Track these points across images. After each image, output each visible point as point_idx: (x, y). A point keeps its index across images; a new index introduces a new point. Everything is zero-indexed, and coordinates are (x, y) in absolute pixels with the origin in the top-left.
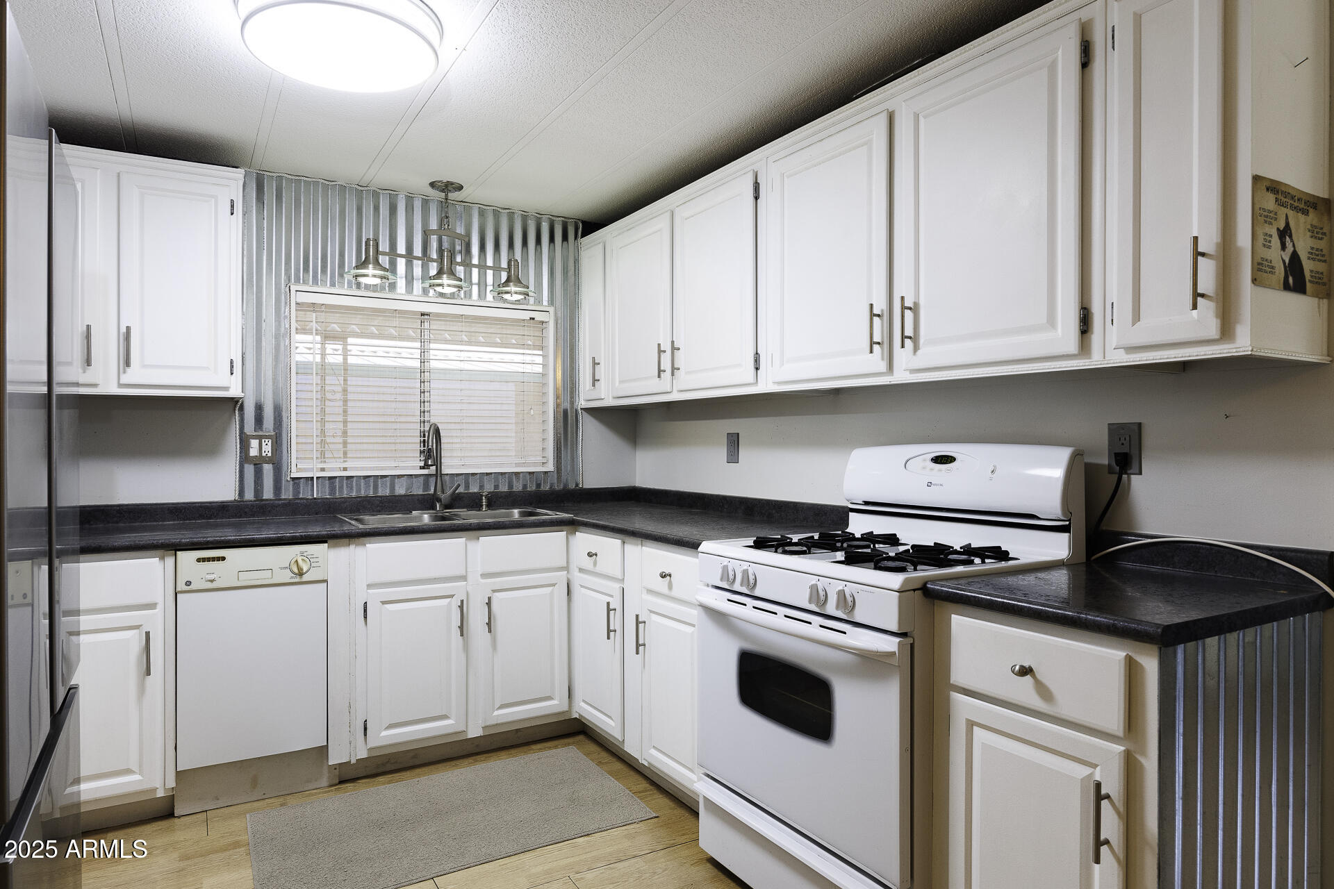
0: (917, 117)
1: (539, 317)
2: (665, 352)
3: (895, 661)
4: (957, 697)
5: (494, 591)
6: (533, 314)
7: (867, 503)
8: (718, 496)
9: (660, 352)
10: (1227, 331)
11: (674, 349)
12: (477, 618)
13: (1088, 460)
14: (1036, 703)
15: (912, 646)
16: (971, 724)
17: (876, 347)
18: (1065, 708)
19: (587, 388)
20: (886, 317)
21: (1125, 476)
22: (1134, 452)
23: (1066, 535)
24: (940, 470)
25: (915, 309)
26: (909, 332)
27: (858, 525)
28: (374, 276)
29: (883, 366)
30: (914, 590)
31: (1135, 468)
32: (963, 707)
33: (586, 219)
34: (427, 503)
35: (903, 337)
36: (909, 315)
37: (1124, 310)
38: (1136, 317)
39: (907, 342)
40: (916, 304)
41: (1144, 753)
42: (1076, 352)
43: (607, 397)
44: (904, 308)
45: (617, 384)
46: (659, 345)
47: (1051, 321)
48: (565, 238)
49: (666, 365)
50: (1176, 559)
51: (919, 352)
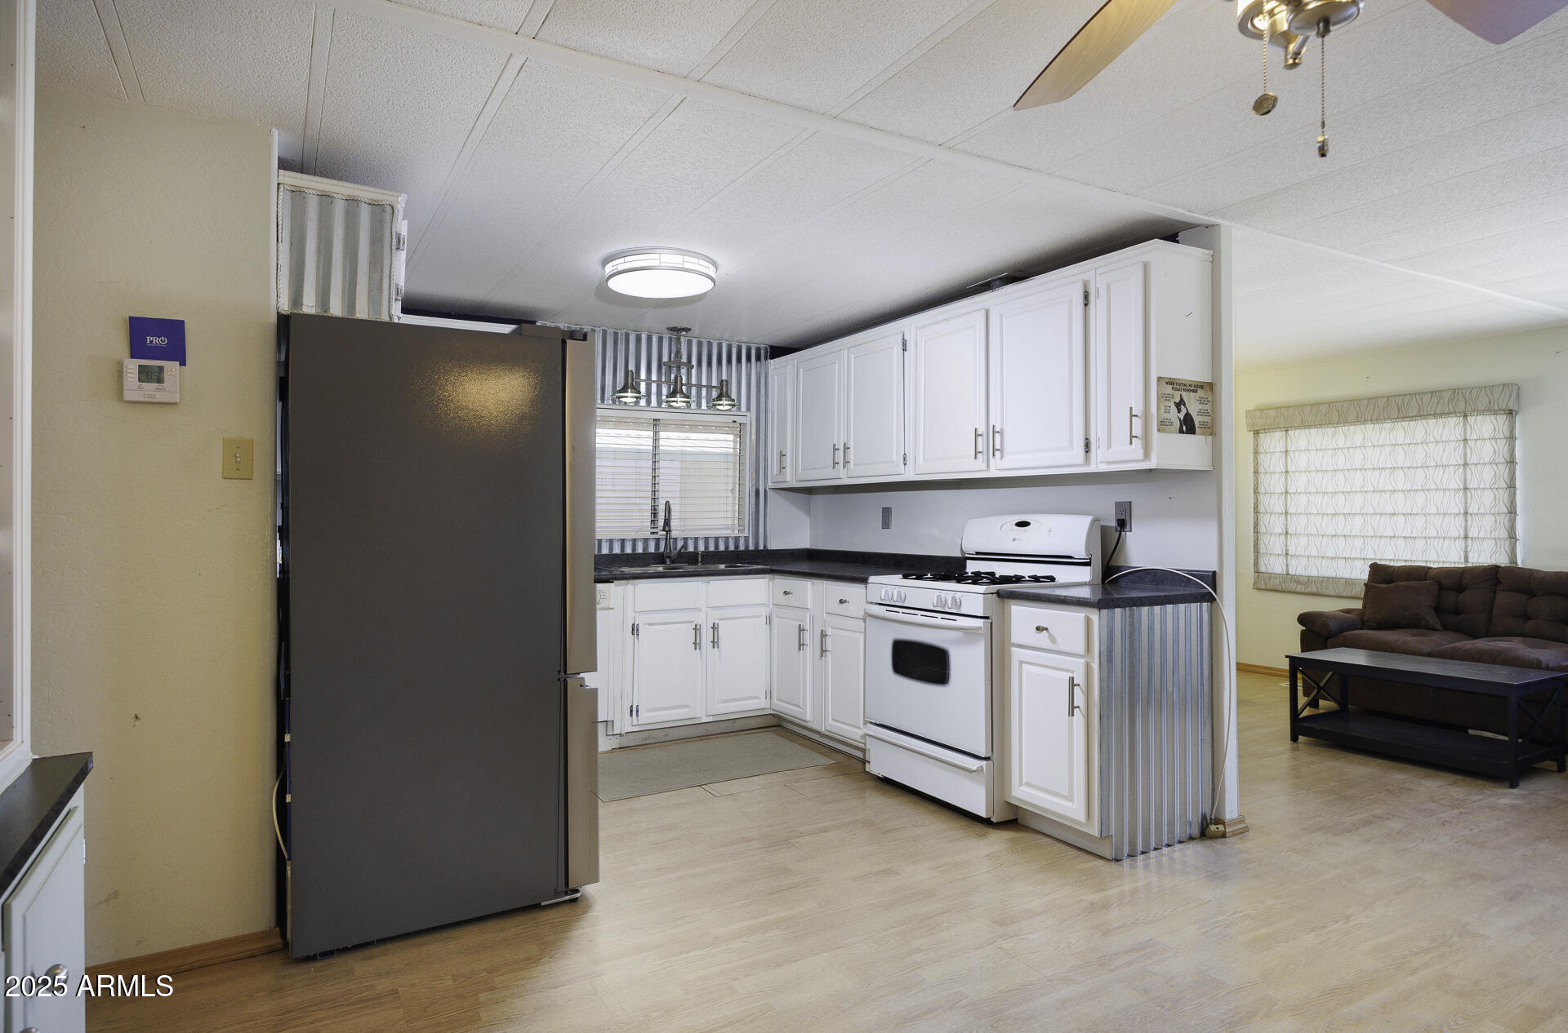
0: (1001, 316)
1: (739, 420)
2: (838, 449)
3: (982, 632)
4: (1014, 649)
5: (720, 619)
6: (735, 418)
7: (977, 553)
8: (875, 553)
9: (835, 449)
10: (1147, 455)
11: (846, 448)
12: (706, 636)
13: (1102, 524)
14: (1050, 646)
15: (991, 624)
16: (1021, 662)
17: (979, 455)
18: (1062, 646)
19: (775, 473)
20: (985, 436)
21: (1123, 533)
22: (1128, 519)
23: (1088, 568)
24: (1020, 531)
25: (1001, 432)
26: (998, 446)
27: (972, 567)
28: (631, 397)
29: (984, 467)
30: (992, 593)
31: (1128, 529)
32: (1017, 654)
33: (774, 347)
34: (659, 558)
35: (994, 450)
36: (998, 436)
37: (1104, 443)
38: (1109, 446)
39: (997, 453)
40: (1002, 430)
41: (1093, 662)
42: (1083, 463)
43: (791, 480)
44: (994, 432)
45: (800, 471)
46: (834, 445)
47: (1071, 446)
48: (758, 358)
49: (840, 459)
50: (1147, 580)
51: (1004, 459)
